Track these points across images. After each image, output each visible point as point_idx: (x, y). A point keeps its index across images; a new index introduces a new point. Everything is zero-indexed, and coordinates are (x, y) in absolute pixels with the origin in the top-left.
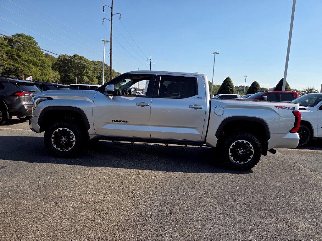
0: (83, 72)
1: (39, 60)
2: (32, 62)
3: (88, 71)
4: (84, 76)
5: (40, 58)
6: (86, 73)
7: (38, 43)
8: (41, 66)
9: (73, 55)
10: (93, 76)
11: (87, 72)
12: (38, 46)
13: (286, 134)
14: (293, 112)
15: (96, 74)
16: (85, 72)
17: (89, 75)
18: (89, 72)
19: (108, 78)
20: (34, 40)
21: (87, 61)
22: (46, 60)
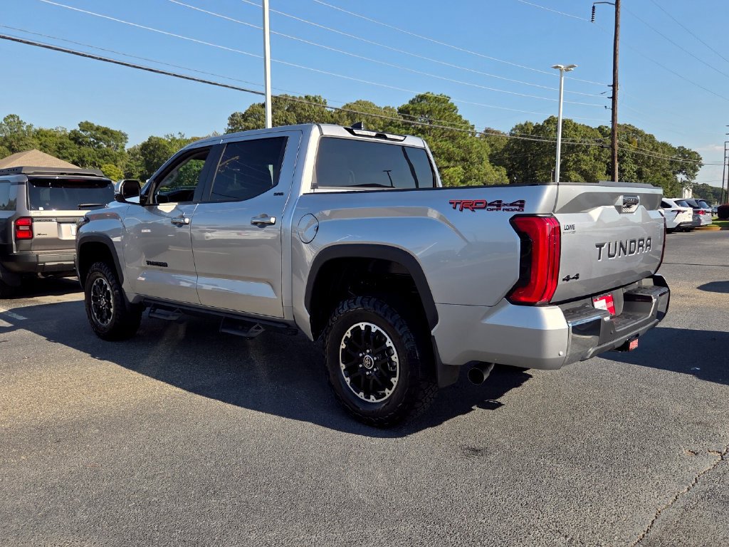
0: (568, 160)
1: (459, 147)
2: (443, 153)
3: (581, 155)
4: (571, 173)
5: (461, 143)
6: (577, 162)
7: (458, 108)
8: (463, 159)
9: (545, 122)
10: (594, 167)
11: (579, 161)
12: (458, 114)
13: (494, 308)
14: (513, 221)
15: (605, 162)
16: (574, 160)
17: (584, 167)
18: (585, 157)
19: (644, 169)
20: (449, 102)
21: (579, 129)
22: (472, 145)
